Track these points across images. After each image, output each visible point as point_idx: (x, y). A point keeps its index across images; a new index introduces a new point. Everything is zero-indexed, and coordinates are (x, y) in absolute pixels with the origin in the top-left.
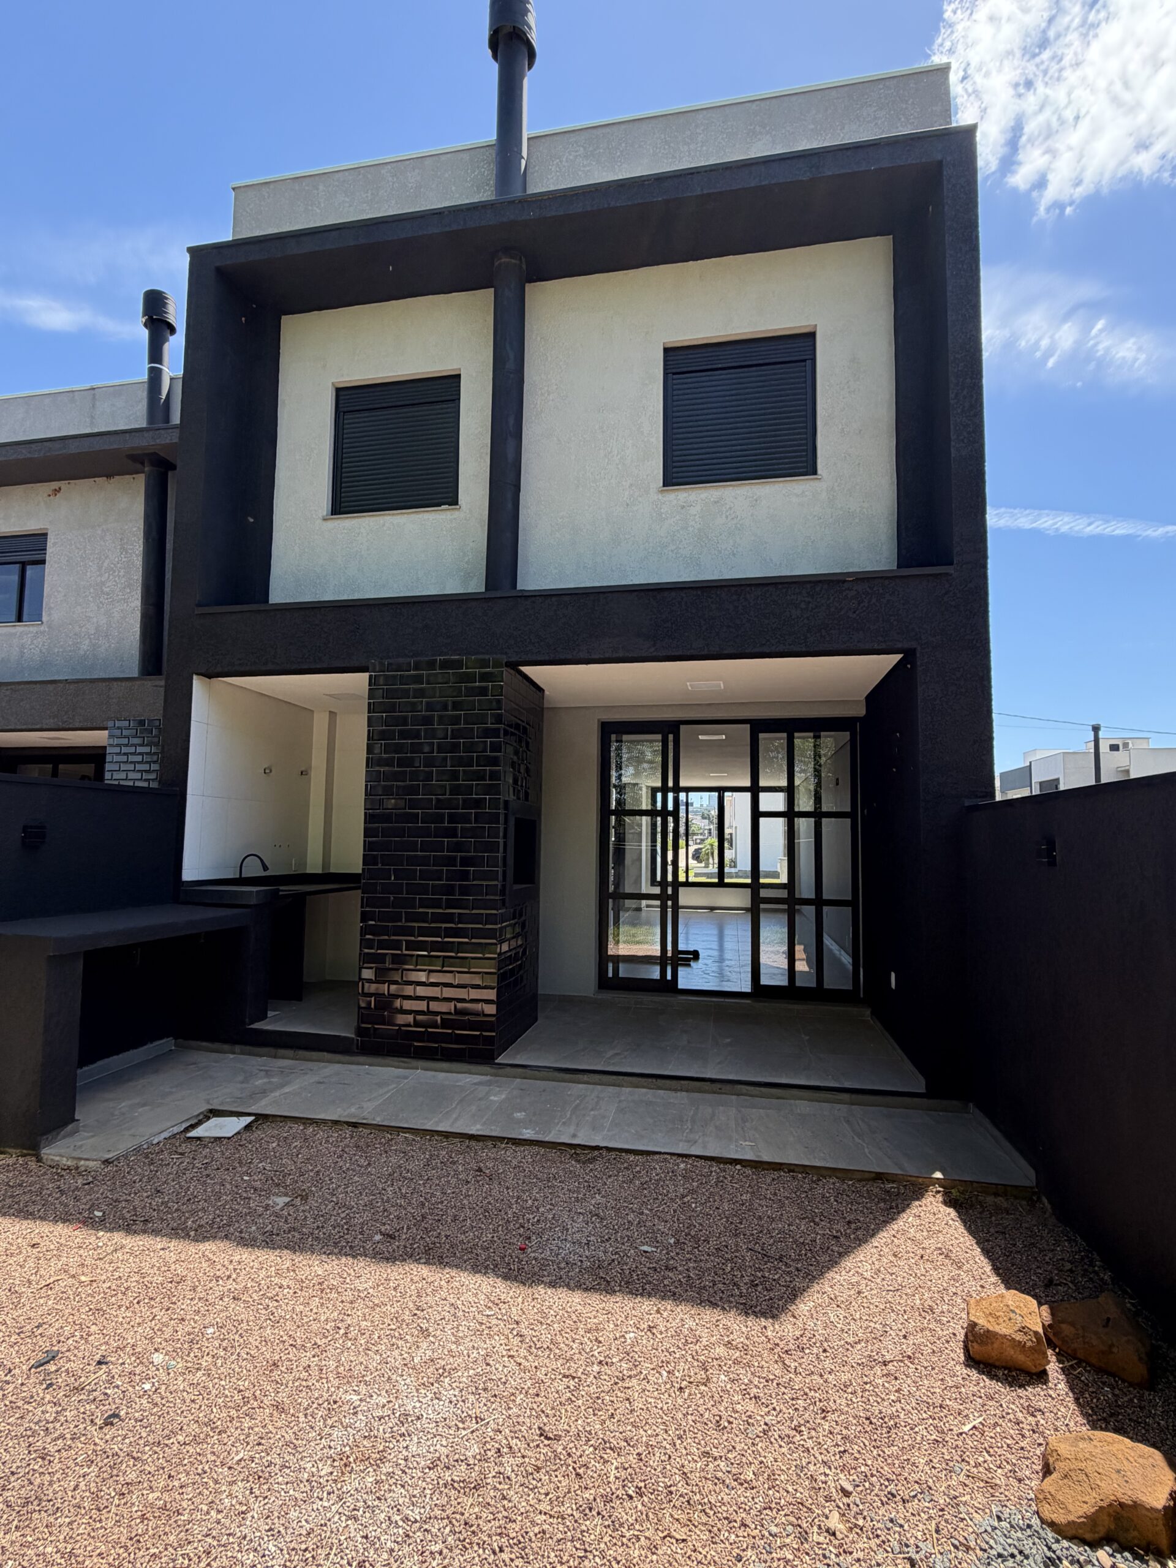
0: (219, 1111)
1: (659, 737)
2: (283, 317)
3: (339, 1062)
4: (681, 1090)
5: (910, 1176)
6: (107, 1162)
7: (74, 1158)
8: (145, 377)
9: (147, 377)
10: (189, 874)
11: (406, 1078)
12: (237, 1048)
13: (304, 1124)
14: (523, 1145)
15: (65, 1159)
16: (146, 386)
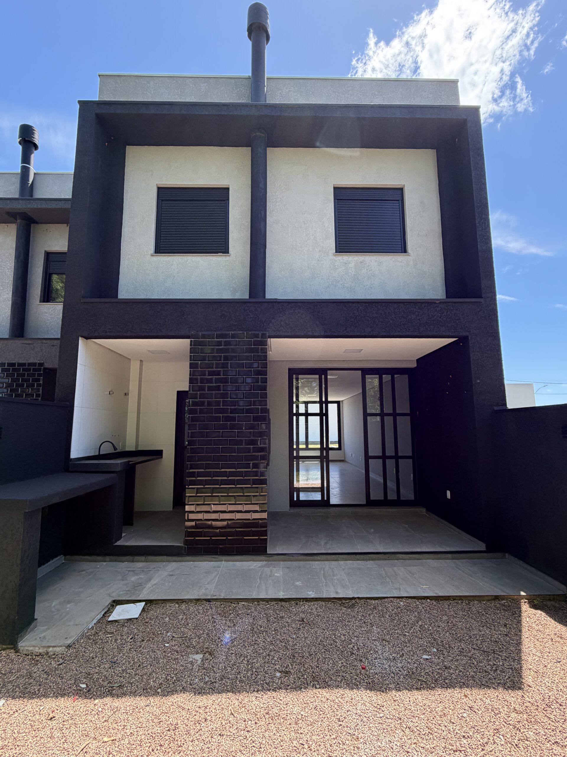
0: (119, 601)
1: (317, 376)
2: (127, 146)
3: (174, 561)
4: (369, 560)
5: (511, 596)
6: (69, 646)
7: (44, 647)
8: (19, 171)
9: (20, 171)
10: (74, 454)
11: (219, 567)
12: (108, 558)
13: (177, 603)
14: (312, 601)
15: (37, 648)
16: (19, 176)
